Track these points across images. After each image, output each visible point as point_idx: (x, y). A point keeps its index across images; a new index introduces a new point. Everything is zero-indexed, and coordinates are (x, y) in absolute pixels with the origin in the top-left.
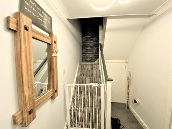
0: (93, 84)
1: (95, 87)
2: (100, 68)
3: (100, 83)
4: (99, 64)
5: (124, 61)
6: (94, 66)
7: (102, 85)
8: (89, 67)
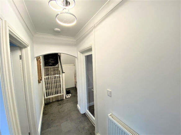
0: (57, 75)
1: (58, 77)
2: (60, 70)
3: (60, 74)
4: (59, 67)
5: (73, 65)
6: (56, 69)
7: (61, 75)
8: (52, 69)
